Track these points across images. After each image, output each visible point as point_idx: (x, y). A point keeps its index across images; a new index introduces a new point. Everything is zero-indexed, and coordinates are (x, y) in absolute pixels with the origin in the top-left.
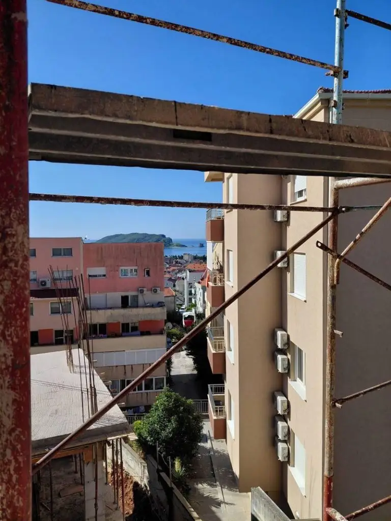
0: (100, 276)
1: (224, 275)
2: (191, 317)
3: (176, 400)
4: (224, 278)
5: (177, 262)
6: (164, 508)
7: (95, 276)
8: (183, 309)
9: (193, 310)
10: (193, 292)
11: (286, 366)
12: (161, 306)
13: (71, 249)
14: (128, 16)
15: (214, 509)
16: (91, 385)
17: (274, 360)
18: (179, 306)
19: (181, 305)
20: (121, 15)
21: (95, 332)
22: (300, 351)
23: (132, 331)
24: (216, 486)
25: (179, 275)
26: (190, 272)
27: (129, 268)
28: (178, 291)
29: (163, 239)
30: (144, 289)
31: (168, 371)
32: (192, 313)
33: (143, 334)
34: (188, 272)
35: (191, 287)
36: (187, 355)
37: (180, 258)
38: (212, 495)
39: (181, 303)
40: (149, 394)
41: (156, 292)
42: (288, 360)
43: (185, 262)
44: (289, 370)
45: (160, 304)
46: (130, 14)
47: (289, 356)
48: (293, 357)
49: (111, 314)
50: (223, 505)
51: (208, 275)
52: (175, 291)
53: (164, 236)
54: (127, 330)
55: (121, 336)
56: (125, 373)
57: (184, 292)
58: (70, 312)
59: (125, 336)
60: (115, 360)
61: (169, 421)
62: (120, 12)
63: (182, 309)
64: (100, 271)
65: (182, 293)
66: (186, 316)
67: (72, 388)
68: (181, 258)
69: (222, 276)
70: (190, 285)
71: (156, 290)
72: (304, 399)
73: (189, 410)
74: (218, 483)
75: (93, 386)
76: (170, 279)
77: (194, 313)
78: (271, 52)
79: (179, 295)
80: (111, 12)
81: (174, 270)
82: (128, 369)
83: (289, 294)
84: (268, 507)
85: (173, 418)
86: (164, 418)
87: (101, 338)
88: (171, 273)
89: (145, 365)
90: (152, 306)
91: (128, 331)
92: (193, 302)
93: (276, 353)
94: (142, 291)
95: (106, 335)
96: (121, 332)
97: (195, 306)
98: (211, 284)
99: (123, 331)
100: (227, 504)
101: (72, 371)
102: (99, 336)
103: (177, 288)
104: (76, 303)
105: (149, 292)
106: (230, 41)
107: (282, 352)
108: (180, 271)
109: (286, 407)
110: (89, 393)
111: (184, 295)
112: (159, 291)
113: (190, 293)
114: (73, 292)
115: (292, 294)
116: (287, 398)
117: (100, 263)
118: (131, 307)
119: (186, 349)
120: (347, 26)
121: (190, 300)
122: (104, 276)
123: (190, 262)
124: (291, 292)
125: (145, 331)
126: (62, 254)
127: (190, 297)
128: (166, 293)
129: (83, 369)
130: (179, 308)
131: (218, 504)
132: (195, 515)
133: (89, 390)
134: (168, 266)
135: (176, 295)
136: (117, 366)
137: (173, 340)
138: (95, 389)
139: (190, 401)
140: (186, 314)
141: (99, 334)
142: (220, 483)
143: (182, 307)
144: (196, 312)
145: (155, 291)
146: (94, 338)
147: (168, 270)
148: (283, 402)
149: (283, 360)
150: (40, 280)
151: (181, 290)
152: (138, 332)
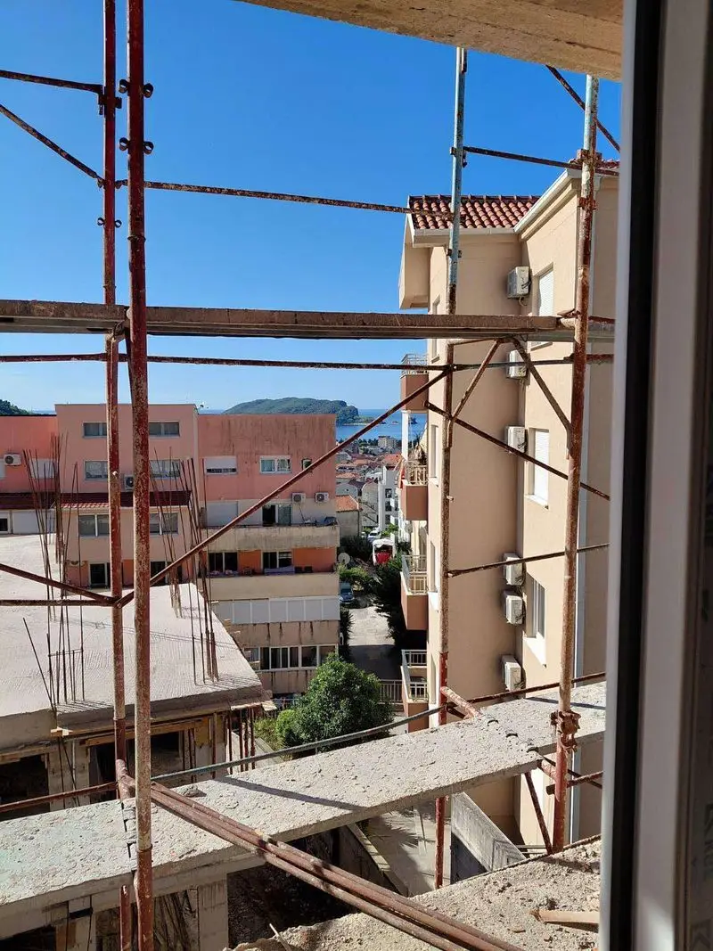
0: (226, 470)
1: (427, 468)
2: (386, 548)
3: (349, 675)
4: (427, 472)
5: (366, 452)
6: (326, 845)
7: (219, 471)
8: (375, 534)
9: (392, 536)
10: (392, 504)
11: (519, 612)
12: (331, 524)
13: (178, 423)
14: (220, 191)
15: (406, 848)
16: (207, 629)
17: (501, 603)
18: (369, 530)
19: (371, 528)
20: (213, 190)
21: (219, 567)
22: (542, 590)
23: (280, 566)
24: (412, 815)
25: (369, 475)
26: (388, 468)
27: (276, 458)
28: (366, 503)
29: (344, 408)
30: (302, 494)
31: (341, 634)
32: (390, 541)
33: (299, 571)
34: (384, 468)
35: (390, 496)
36: (378, 611)
37: (372, 444)
38: (404, 828)
39: (373, 524)
40: (309, 672)
41: (323, 499)
42: (523, 602)
43: (381, 451)
44: (524, 619)
45: (329, 522)
46: (221, 189)
47: (525, 598)
48: (531, 599)
49: (246, 536)
50: (421, 844)
51: (402, 467)
52: (360, 501)
53: (343, 404)
54: (273, 563)
55: (262, 574)
56: (269, 636)
57: (377, 504)
58: (176, 531)
59: (268, 574)
60: (251, 614)
61: (337, 707)
62: (211, 189)
63: (372, 534)
64: (229, 462)
65: (373, 507)
66: (379, 546)
67: (178, 638)
68: (375, 443)
69: (424, 470)
70: (388, 493)
71: (323, 496)
72: (543, 662)
73: (369, 691)
74: (415, 811)
75: (209, 629)
76: (353, 481)
77: (393, 541)
78: (368, 206)
79: (366, 510)
80: (203, 190)
81: (360, 465)
82: (274, 631)
83: (526, 497)
84: (475, 821)
85: (343, 703)
86: (329, 702)
87: (229, 576)
88: (356, 471)
89: (302, 624)
90: (315, 524)
91: (274, 566)
92: (392, 520)
93: (505, 592)
94: (298, 499)
95: (236, 572)
96: (262, 567)
97: (395, 529)
98: (406, 483)
99: (266, 566)
100: (429, 841)
101: (179, 615)
102: (225, 574)
103: (365, 497)
104: (186, 516)
105: (311, 500)
106: (321, 201)
107: (515, 590)
108: (371, 467)
109: (519, 680)
110: (205, 642)
111: (377, 511)
112: (327, 498)
113: (388, 508)
114: (181, 498)
115: (532, 497)
116: (521, 665)
117: (228, 447)
118: (278, 525)
119: (375, 602)
120: (465, 164)
121: (388, 518)
122: (234, 470)
123: (391, 453)
124: (529, 494)
125: (303, 566)
126: (163, 431)
127: (388, 513)
128: (342, 504)
129: (196, 613)
130: (367, 533)
131: (414, 842)
132: (372, 849)
133: (204, 637)
134: (349, 458)
135: (362, 510)
136: (255, 625)
137: (355, 586)
138: (213, 635)
139: (371, 677)
140: (378, 543)
141: (226, 569)
142: (419, 811)
143: (374, 532)
144: (396, 540)
145: (321, 498)
146: (217, 576)
147: (350, 465)
148: (513, 670)
149: (514, 603)
150: (126, 476)
151: (371, 501)
152: (292, 568)
